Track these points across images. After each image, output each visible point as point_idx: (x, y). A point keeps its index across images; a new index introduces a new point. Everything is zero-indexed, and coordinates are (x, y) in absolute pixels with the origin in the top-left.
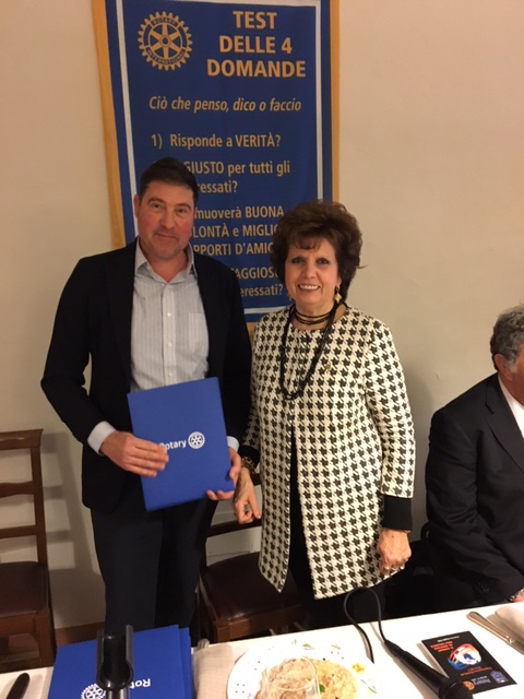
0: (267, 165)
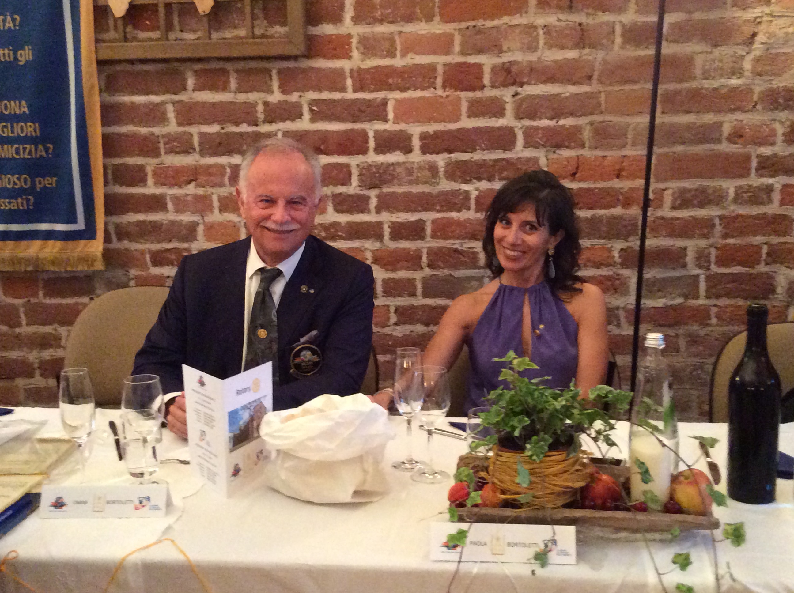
0: (6, 51)
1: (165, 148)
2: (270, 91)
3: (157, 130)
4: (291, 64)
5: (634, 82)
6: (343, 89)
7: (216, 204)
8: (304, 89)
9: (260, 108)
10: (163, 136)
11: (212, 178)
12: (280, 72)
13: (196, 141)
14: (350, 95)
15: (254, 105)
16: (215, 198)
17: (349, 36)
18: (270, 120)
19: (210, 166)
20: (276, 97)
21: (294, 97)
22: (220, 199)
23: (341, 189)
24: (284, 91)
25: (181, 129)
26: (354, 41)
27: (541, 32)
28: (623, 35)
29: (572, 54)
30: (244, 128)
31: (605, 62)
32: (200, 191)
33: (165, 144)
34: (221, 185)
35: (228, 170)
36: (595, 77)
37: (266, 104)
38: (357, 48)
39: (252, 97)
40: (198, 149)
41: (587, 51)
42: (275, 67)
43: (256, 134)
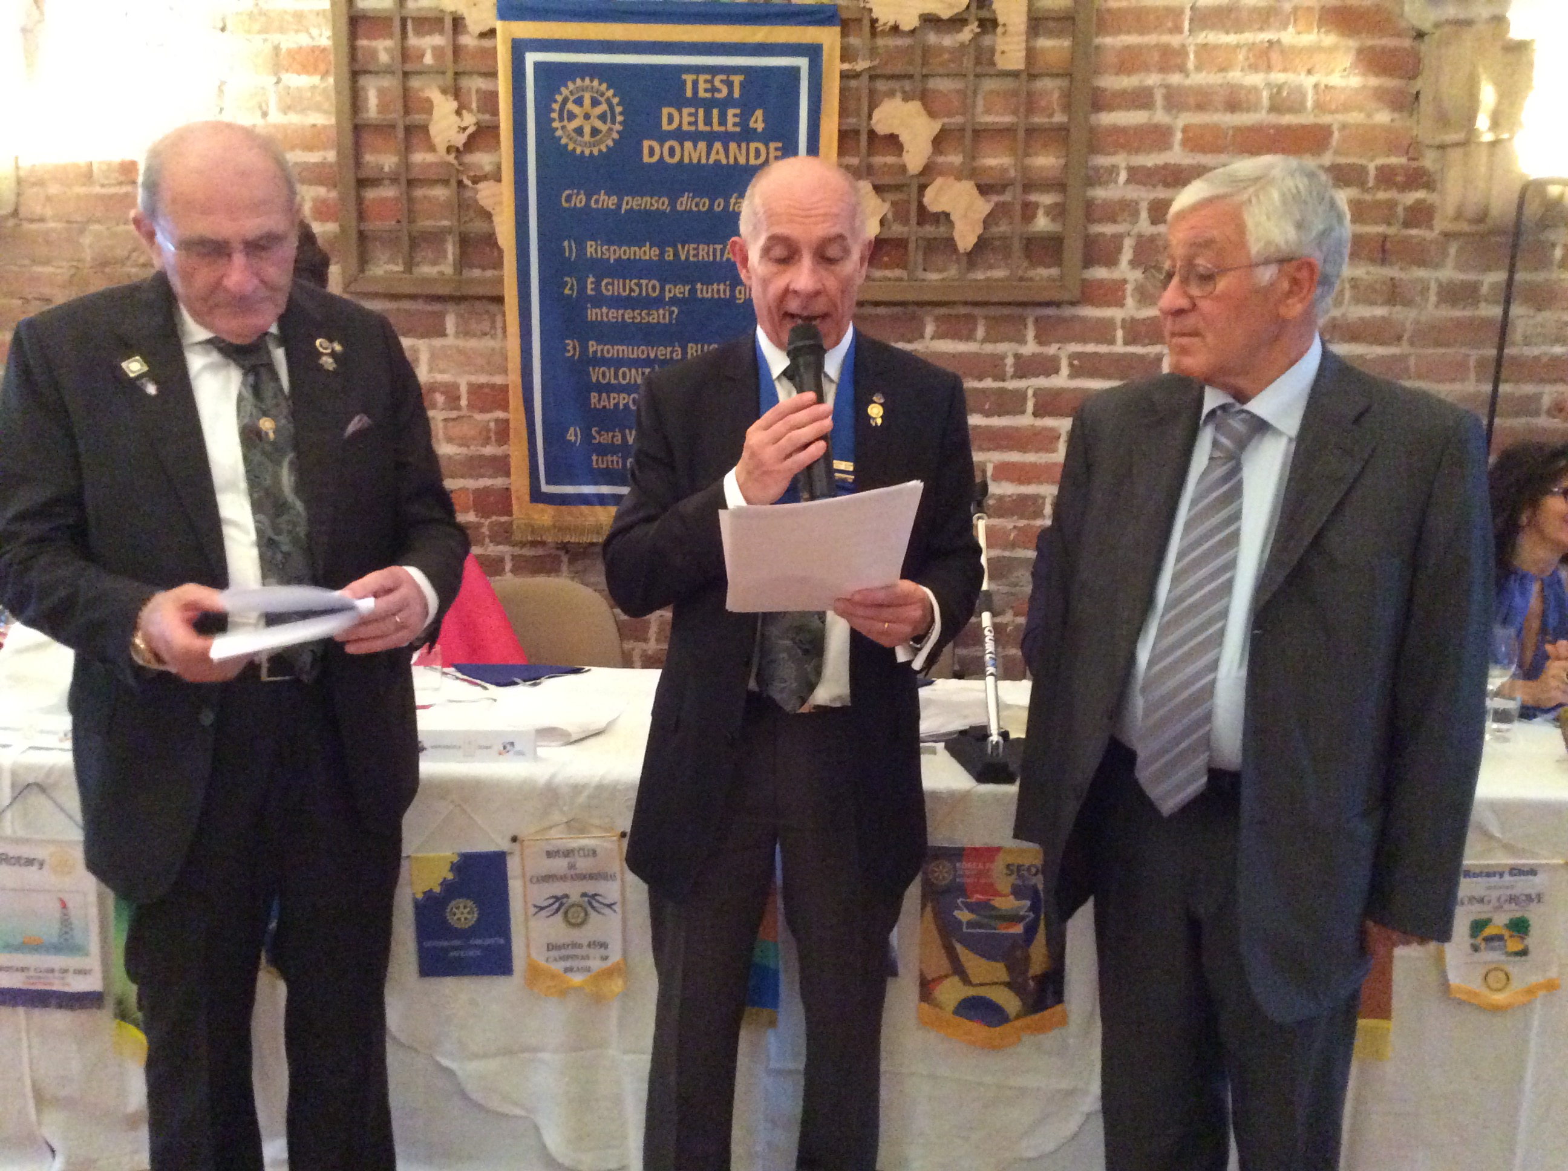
2: (1022, 341)
4: (1050, 311)
5: (1447, 345)
6: (1112, 342)
8: (1064, 340)
9: (1010, 361)
12: (1037, 320)
14: (1119, 348)
15: (1002, 357)
17: (1125, 281)
18: (1020, 374)
20: (1030, 348)
21: (1052, 350)
24: (1040, 340)
26: (1129, 288)
27: (1347, 286)
28: (1439, 294)
29: (1380, 311)
30: (988, 383)
31: (1417, 322)
36: (1405, 338)
37: (1017, 356)
38: (1132, 296)
39: (1002, 347)
41: (1398, 308)
42: (1031, 314)
43: (1002, 391)
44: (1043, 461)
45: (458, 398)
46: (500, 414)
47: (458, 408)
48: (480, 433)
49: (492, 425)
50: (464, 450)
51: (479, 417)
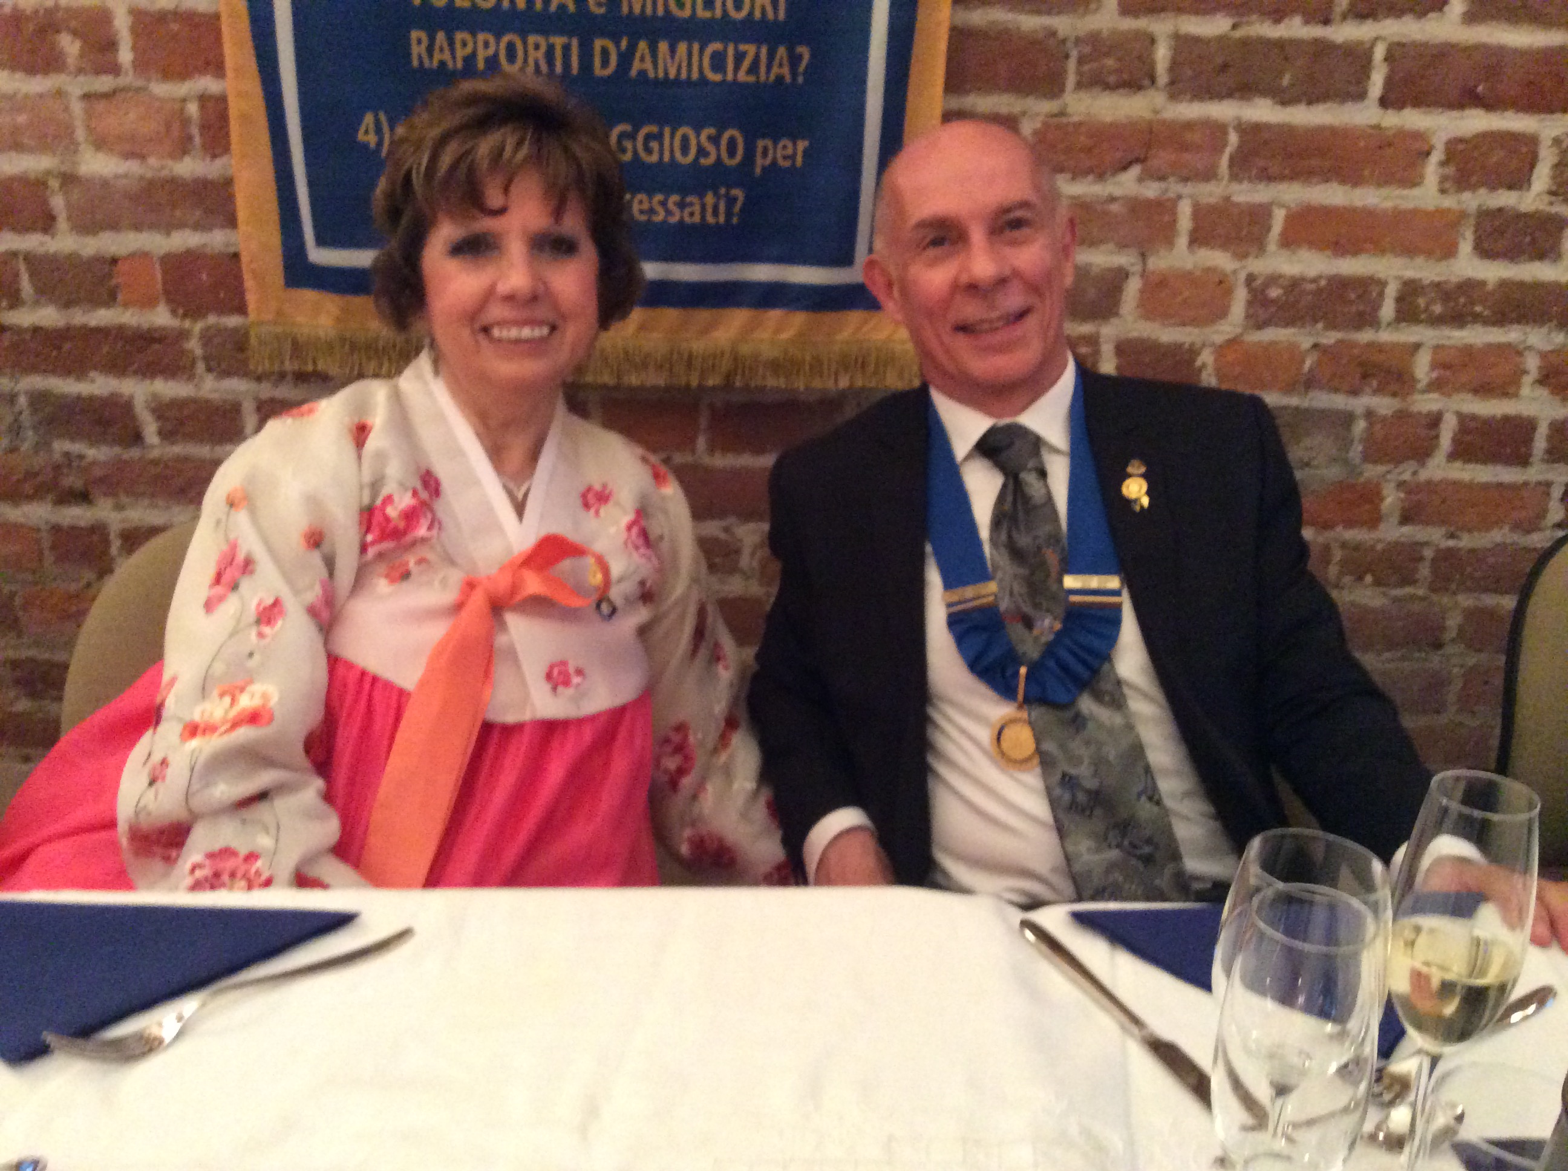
1: (1079, 73)
3: (1064, 24)
7: (1185, 221)
10: (1078, 41)
11: (1187, 156)
13: (1162, 54)
16: (1185, 210)
19: (1189, 125)
22: (1199, 212)
23: (1505, 199)
25: (1129, 24)
30: (1295, 28)
32: (1151, 190)
33: (1081, 61)
34: (1209, 175)
35: (1233, 138)
40: (1162, 77)
43: (1322, 49)
44: (1388, 204)
45: (111, 45)
46: (207, 84)
47: (115, 69)
48: (168, 126)
49: (193, 109)
50: (133, 167)
51: (162, 89)
